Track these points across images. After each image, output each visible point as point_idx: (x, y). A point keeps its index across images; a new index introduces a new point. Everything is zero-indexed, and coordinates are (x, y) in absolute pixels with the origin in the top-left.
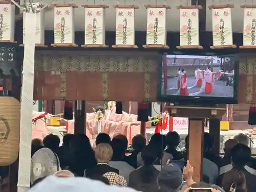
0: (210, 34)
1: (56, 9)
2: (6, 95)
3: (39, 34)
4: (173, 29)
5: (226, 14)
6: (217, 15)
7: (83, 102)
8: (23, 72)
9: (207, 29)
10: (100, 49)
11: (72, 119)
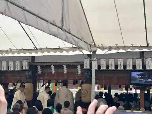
0: (145, 66)
1: (101, 60)
3: (97, 67)
4: (134, 64)
5: (150, 60)
6: (147, 60)
7: (110, 85)
9: (145, 64)
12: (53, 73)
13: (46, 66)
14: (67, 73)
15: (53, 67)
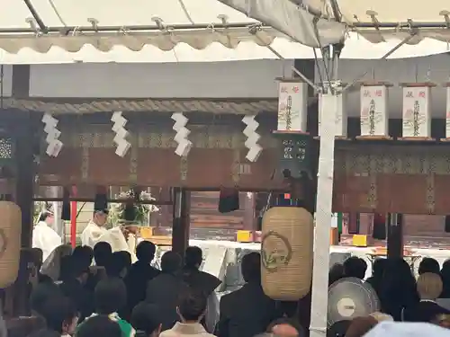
1: (363, 89)
2: (293, 206)
7: (400, 217)
8: (318, 175)
10: (423, 143)
11: (384, 239)
12: (120, 152)
13: (88, 117)
14: (193, 152)
15: (119, 121)
